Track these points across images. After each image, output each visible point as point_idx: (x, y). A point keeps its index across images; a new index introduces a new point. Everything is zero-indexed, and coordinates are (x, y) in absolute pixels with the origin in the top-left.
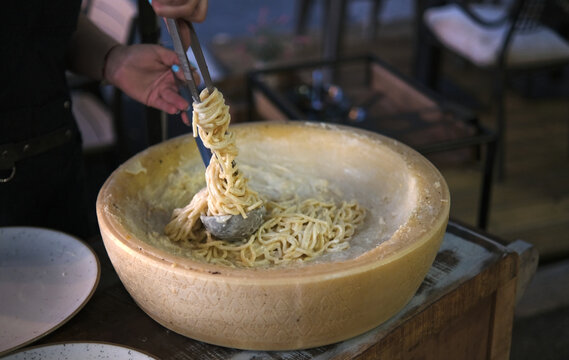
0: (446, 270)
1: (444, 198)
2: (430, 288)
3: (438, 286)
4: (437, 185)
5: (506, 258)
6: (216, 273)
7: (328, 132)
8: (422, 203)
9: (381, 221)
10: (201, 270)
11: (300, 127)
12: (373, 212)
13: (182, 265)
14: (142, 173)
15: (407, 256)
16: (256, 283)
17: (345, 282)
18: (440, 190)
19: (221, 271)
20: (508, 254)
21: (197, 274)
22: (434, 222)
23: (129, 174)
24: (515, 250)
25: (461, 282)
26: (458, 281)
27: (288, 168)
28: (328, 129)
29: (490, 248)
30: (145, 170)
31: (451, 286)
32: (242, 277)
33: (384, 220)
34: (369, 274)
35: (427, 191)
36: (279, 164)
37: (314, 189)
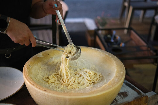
0: (123, 98)
1: (122, 77)
2: (116, 103)
3: (118, 103)
4: (122, 72)
5: (143, 97)
6: (45, 91)
7: (97, 51)
8: (115, 78)
9: (105, 81)
10: (42, 89)
11: (90, 49)
12: (105, 77)
13: (37, 87)
14: (42, 57)
15: (103, 94)
16: (55, 96)
17: (82, 99)
18: (122, 75)
19: (47, 90)
20: (144, 96)
21: (40, 90)
22: (116, 84)
23: (37, 57)
24: (147, 95)
25: (126, 103)
26: (125, 102)
27: (85, 60)
28: (98, 51)
29: (139, 93)
30: (43, 57)
31: (122, 103)
32: (52, 93)
33: (107, 80)
34: (89, 98)
35: (118, 74)
36: (83, 59)
37: (91, 68)
